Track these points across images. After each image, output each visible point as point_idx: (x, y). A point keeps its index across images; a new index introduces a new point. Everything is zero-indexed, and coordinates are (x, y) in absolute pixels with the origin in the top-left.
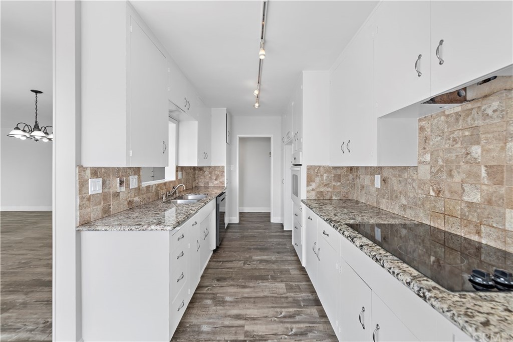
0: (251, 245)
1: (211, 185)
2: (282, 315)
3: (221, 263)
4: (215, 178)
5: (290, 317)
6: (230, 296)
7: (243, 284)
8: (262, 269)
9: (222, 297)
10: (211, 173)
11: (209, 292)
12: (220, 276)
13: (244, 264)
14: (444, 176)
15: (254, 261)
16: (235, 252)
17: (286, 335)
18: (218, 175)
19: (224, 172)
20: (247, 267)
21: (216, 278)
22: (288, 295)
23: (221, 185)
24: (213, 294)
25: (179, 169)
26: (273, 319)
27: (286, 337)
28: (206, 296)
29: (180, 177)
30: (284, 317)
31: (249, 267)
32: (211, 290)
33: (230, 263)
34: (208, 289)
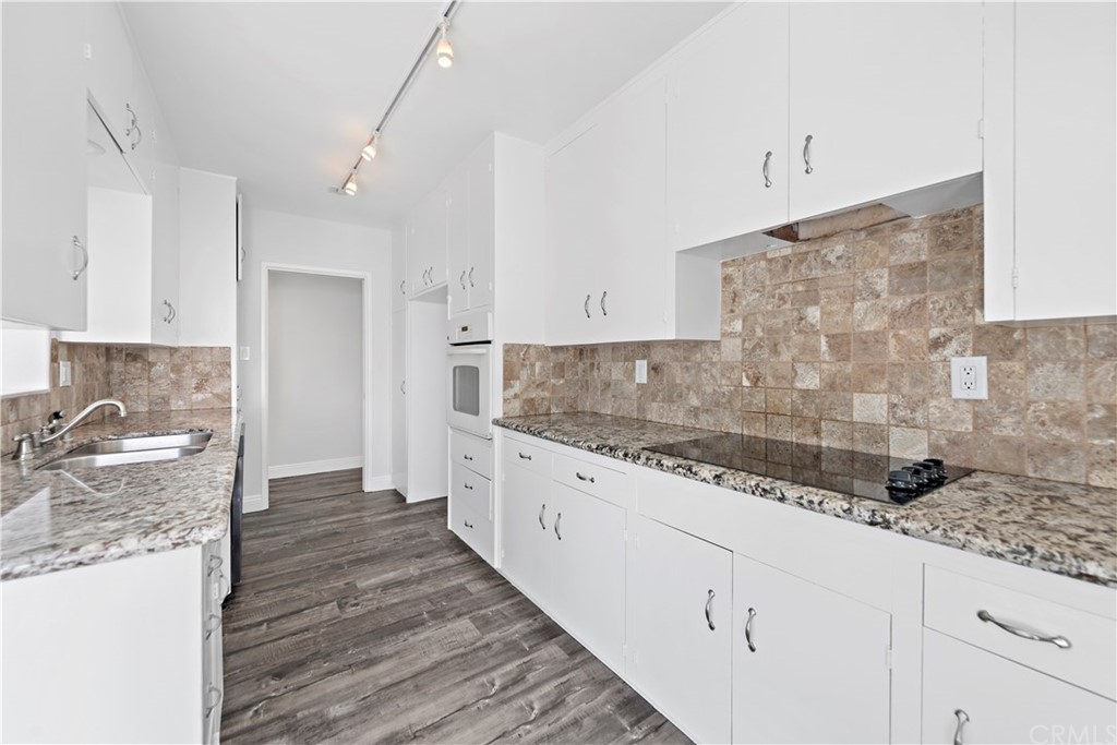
0: (336, 557)
1: (177, 404)
2: (496, 687)
3: (265, 625)
4: (194, 383)
5: (515, 682)
6: (338, 702)
7: (364, 657)
8: (396, 604)
9: (315, 714)
10: (177, 369)
11: (263, 718)
12: (279, 662)
13: (340, 606)
14: (765, 354)
15: (365, 592)
16: (297, 585)
17: (525, 724)
18: (208, 374)
19: (229, 364)
20: (351, 612)
21: (267, 674)
22: (488, 638)
23: (218, 404)
24: (282, 718)
25: (63, 352)
26: (481, 704)
27: (528, 727)
28: (258, 735)
29: (64, 379)
30: (504, 688)
31: (359, 610)
32: (267, 711)
33: (294, 617)
34: (256, 711)
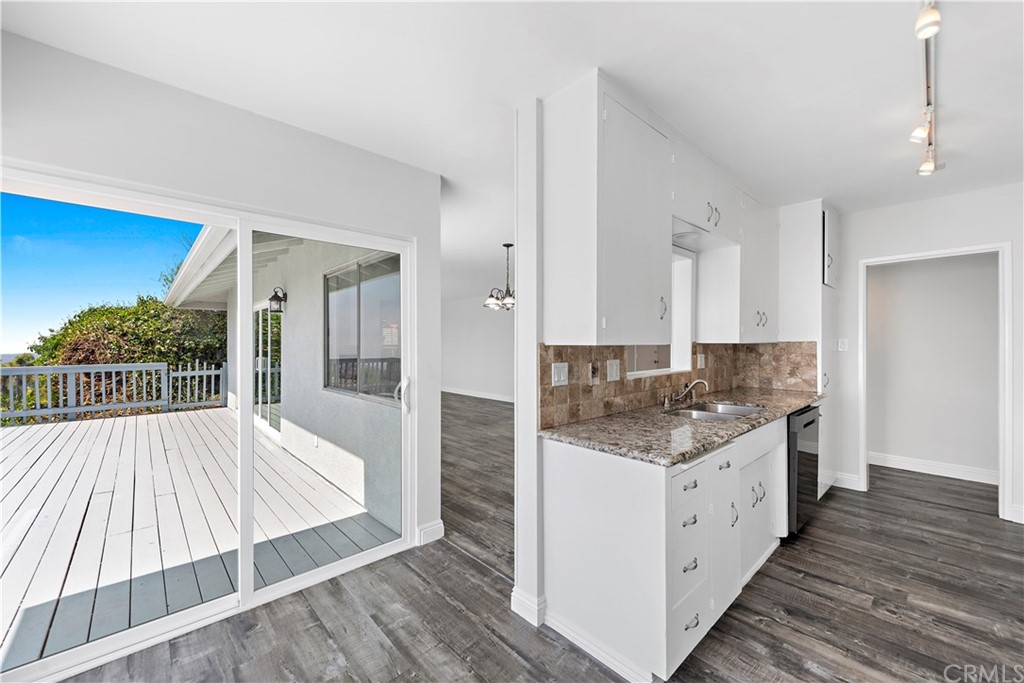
0: (904, 562)
1: (777, 385)
3: (802, 575)
4: (788, 369)
6: (820, 664)
7: (866, 654)
9: (796, 655)
10: (777, 359)
11: (762, 626)
12: (795, 604)
13: (875, 603)
15: (913, 608)
16: (847, 563)
18: (798, 363)
19: (815, 356)
20: (881, 613)
21: (782, 605)
23: (807, 389)
24: (774, 637)
25: (699, 349)
28: (753, 633)
29: (701, 364)
31: (893, 619)
32: (766, 625)
33: (827, 584)
34: (761, 620)
